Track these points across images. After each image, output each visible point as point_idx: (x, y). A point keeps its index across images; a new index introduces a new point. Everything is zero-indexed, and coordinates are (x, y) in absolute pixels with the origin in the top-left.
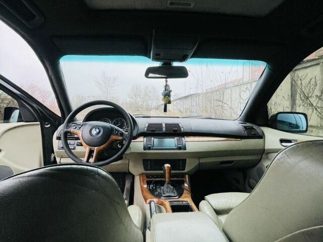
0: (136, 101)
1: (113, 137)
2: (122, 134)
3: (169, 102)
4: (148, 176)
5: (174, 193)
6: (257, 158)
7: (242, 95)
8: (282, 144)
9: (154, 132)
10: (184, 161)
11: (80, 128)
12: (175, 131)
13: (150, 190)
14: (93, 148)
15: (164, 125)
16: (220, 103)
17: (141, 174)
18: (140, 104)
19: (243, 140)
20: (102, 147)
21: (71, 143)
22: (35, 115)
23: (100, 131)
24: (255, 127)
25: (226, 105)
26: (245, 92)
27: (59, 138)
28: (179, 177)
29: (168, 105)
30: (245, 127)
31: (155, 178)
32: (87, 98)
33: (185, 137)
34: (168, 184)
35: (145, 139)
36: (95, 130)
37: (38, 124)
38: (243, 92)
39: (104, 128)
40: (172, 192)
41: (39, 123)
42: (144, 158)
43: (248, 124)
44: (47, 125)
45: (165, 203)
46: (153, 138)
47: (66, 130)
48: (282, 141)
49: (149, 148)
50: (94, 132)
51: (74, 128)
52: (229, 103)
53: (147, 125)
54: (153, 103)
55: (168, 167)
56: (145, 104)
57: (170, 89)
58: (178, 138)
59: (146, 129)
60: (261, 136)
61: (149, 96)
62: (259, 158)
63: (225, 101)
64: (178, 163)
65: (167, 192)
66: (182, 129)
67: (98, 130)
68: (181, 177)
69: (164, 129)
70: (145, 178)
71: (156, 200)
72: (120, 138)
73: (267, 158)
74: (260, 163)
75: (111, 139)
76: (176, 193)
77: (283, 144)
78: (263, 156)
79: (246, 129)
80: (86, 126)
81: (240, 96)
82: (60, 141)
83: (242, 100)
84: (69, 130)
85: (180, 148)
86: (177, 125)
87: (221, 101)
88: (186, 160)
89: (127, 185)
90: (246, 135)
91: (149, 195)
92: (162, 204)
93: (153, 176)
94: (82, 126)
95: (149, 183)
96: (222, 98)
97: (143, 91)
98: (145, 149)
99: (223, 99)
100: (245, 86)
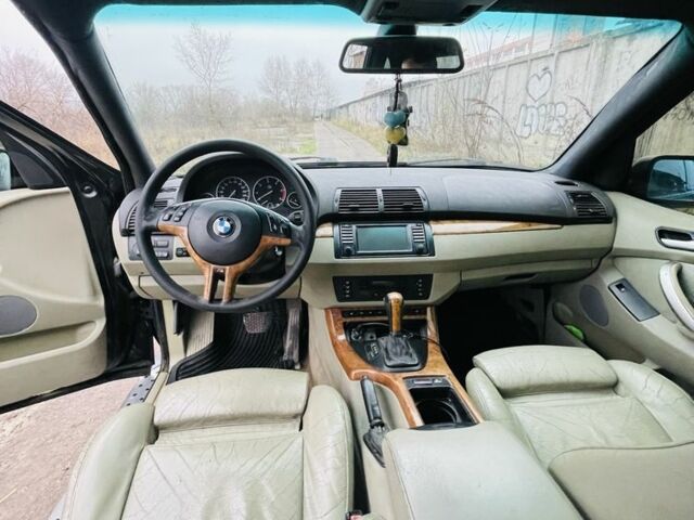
0: (278, 99)
1: (268, 240)
2: (288, 232)
3: (404, 142)
4: (345, 313)
5: (411, 356)
6: (589, 266)
7: (530, 87)
8: (663, 240)
9: (355, 211)
10: (427, 279)
11: (181, 217)
12: (407, 209)
13: (352, 343)
14: (220, 269)
15: (379, 193)
16: (479, 108)
17: (331, 308)
18: (288, 106)
19: (565, 227)
20: (242, 265)
21: (160, 243)
22: (57, 172)
23: (233, 227)
24: (596, 193)
25: (491, 112)
26: (539, 79)
27: (127, 233)
28: (415, 314)
29: (400, 148)
30: (573, 195)
31: (363, 316)
32: (162, 93)
33: (431, 222)
34: (397, 336)
35: (337, 228)
36: (222, 224)
37: (67, 193)
38: (535, 78)
39: (242, 215)
40: (407, 353)
41: (67, 189)
42: (336, 275)
43: (579, 187)
44: (89, 191)
45: (397, 383)
46: (354, 227)
47: (145, 224)
48: (663, 233)
49: (348, 254)
50: (220, 227)
51: (166, 217)
52: (498, 106)
53: (339, 192)
54: (319, 105)
55: (398, 301)
56: (298, 105)
57: (408, 106)
58: (414, 225)
59: (337, 205)
60: (609, 217)
61: (308, 86)
62: (594, 266)
63: (489, 101)
64: (414, 284)
65: (396, 354)
66: (425, 203)
67: (227, 225)
68: (420, 313)
69: (381, 204)
70: (340, 316)
71: (372, 372)
72: (285, 241)
73: (613, 266)
74: (593, 276)
75: (262, 243)
76: (415, 356)
77: (666, 241)
78: (604, 261)
79: (575, 200)
80: (197, 213)
81: (527, 90)
82: (132, 238)
83: (529, 98)
84: (153, 223)
85: (419, 252)
86: (412, 193)
87: (480, 102)
88: (432, 276)
89: (293, 318)
90: (576, 215)
91: (355, 360)
92: (387, 383)
93: (356, 312)
94: (184, 212)
95: (348, 328)
96: (483, 93)
97: (294, 73)
98: (338, 254)
99: (485, 98)
100: (542, 64)
